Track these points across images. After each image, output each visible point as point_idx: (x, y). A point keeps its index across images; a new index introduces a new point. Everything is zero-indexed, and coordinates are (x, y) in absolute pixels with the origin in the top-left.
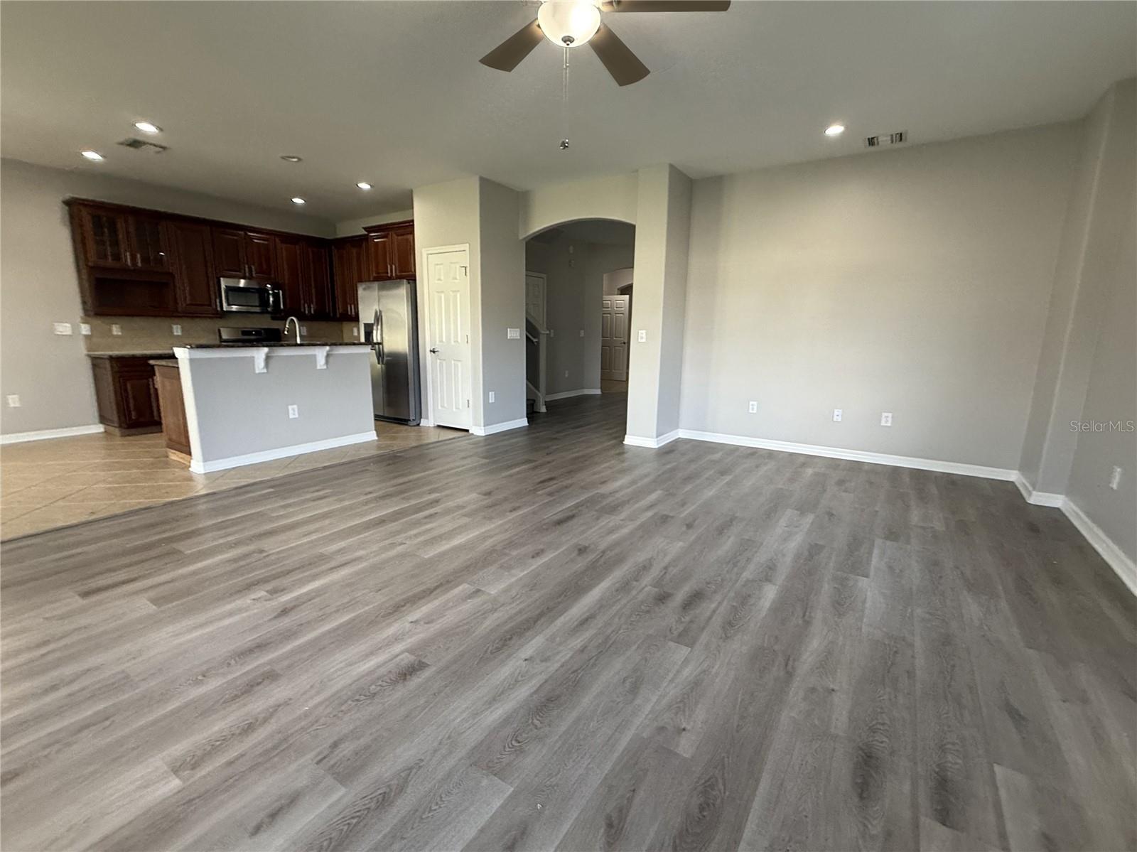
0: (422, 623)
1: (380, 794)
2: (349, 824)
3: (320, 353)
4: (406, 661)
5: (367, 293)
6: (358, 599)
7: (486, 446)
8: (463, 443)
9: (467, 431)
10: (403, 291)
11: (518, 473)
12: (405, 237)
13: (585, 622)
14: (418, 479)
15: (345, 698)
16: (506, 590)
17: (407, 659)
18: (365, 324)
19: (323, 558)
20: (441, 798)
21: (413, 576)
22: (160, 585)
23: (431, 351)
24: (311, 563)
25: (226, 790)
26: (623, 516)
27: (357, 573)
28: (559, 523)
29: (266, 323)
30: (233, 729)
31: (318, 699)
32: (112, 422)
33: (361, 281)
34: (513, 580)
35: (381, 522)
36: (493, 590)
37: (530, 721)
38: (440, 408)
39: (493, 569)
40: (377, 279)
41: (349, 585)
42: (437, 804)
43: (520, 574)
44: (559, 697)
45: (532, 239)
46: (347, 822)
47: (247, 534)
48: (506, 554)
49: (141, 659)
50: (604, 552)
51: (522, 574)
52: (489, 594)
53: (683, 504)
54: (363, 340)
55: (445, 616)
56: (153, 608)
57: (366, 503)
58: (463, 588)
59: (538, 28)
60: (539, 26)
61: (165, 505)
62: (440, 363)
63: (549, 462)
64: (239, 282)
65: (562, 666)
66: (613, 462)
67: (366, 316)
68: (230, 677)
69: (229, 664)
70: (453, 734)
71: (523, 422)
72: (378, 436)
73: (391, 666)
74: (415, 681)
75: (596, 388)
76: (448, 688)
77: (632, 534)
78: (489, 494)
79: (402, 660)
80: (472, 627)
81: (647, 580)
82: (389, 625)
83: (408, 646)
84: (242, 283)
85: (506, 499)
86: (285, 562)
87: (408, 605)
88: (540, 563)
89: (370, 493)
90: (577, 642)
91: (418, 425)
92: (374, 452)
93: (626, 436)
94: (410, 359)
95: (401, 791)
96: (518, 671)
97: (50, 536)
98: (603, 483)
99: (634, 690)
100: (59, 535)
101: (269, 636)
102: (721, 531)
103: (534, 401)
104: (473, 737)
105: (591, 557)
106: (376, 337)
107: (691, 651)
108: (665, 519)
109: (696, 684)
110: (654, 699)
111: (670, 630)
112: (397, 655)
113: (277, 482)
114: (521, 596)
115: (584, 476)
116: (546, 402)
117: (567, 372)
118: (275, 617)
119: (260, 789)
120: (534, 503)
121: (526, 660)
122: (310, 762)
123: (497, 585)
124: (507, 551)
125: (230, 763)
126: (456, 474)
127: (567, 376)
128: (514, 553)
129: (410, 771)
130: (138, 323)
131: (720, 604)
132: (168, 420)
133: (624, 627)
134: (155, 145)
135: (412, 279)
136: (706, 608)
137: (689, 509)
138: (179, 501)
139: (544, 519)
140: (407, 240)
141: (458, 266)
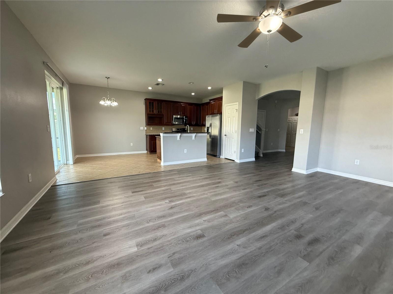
0: (207, 222)
1: (182, 275)
2: (171, 281)
3: (194, 135)
4: (199, 233)
5: (208, 118)
6: (190, 209)
7: (239, 166)
8: (232, 164)
9: (234, 161)
10: (218, 117)
11: (248, 177)
12: (220, 101)
13: (263, 237)
14: (216, 174)
15: (180, 239)
16: (235, 217)
17: (200, 232)
18: (207, 127)
19: (185, 194)
20: (199, 285)
21: (207, 205)
22: (147, 193)
23: (225, 135)
24: (181, 195)
25: (146, 256)
26: (286, 199)
27: (192, 201)
28: (260, 197)
29: (182, 127)
30: (152, 239)
31: (173, 237)
32: (148, 150)
33: (207, 115)
34: (239, 214)
35: (202, 186)
36: (232, 216)
37: (234, 270)
38: (226, 153)
39: (233, 208)
40: (211, 114)
41: (189, 204)
42: (197, 287)
43: (242, 212)
44: (247, 264)
45: (260, 99)
46: (171, 280)
47: (168, 183)
48: (238, 205)
49: (139, 212)
50: (275, 212)
51: (242, 213)
52: (230, 217)
53: (315, 199)
54: (206, 132)
55: (214, 221)
56: (144, 199)
57: (200, 180)
58: (222, 213)
59: (259, 31)
60: (259, 30)
61: (154, 172)
62: (227, 139)
63: (260, 174)
64: (178, 116)
65: (251, 252)
66: (286, 177)
67: (208, 125)
68: (155, 223)
69: (156, 219)
70: (207, 264)
71: (254, 159)
72: (207, 159)
73: (195, 233)
74: (200, 241)
75: (283, 149)
76: (209, 247)
77: (289, 207)
78: (237, 182)
79: (198, 232)
80: (222, 227)
81: (293, 227)
82: (197, 220)
83: (201, 228)
84: (179, 117)
85: (242, 185)
86: (175, 193)
87: (204, 214)
88: (249, 210)
89: (201, 177)
90: (259, 244)
91: (220, 157)
92: (205, 164)
93: (293, 168)
94: (219, 138)
95: (188, 277)
96: (234, 248)
97: (131, 177)
98: (280, 185)
99: (279, 273)
100: (132, 177)
101: (166, 214)
102: (334, 214)
103: (259, 152)
104: (213, 268)
105: (270, 212)
106: (210, 131)
107: (309, 265)
108: (305, 204)
109: (310, 281)
110: (287, 281)
111: (300, 252)
112: (197, 230)
113: (179, 170)
114: (240, 221)
115: (273, 181)
116: (263, 153)
117: (272, 143)
118: (169, 209)
119: (153, 259)
120: (252, 188)
121: (238, 245)
122: (167, 256)
123: (233, 215)
124: (239, 203)
125: (149, 249)
126: (228, 174)
127: (272, 144)
128: (241, 205)
129: (192, 271)
130: (156, 127)
131: (328, 248)
132: (158, 151)
133: (279, 244)
134: (162, 84)
135: (221, 113)
136: (320, 247)
137: (318, 201)
138: (157, 172)
139: (254, 195)
140: (220, 102)
141: (235, 109)
